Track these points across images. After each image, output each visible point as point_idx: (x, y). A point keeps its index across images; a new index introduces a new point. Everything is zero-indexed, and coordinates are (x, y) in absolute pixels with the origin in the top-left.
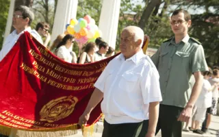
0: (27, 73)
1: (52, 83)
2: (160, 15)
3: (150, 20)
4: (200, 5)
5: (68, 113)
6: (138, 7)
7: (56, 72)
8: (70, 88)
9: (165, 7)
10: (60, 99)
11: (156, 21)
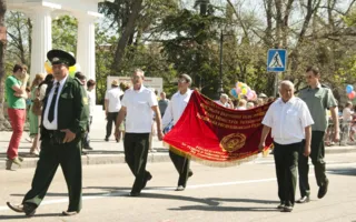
0: (202, 120)
1: (221, 125)
2: (135, 44)
3: (126, 50)
4: (171, 30)
5: (241, 146)
6: (113, 38)
7: (223, 117)
8: (235, 128)
9: (139, 36)
10: (230, 136)
11: (132, 50)
